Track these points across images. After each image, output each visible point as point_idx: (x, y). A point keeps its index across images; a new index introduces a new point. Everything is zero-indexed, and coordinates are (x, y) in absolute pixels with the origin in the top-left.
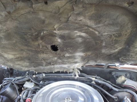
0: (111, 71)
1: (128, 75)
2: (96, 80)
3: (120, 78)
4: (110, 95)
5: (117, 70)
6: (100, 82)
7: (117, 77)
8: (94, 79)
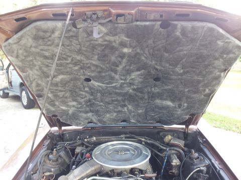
0: (159, 131)
1: (175, 135)
2: (146, 140)
3: (167, 137)
4: (159, 154)
5: (164, 130)
6: (149, 141)
7: (165, 137)
8: (143, 139)
